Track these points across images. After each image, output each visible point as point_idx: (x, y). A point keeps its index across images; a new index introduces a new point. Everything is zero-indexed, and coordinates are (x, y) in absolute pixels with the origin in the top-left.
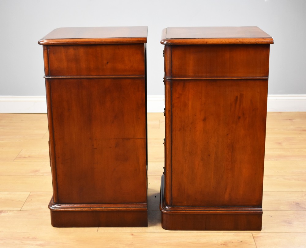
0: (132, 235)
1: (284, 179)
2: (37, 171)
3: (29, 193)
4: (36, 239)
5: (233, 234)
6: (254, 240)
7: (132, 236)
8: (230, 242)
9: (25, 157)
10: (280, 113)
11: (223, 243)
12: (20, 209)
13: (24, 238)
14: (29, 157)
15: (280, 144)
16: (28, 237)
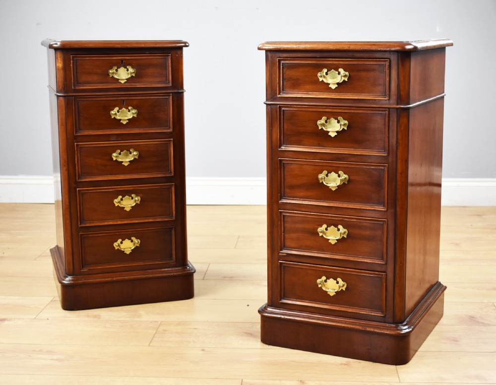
3: (52, 298)
7: (201, 352)
15: (458, 245)
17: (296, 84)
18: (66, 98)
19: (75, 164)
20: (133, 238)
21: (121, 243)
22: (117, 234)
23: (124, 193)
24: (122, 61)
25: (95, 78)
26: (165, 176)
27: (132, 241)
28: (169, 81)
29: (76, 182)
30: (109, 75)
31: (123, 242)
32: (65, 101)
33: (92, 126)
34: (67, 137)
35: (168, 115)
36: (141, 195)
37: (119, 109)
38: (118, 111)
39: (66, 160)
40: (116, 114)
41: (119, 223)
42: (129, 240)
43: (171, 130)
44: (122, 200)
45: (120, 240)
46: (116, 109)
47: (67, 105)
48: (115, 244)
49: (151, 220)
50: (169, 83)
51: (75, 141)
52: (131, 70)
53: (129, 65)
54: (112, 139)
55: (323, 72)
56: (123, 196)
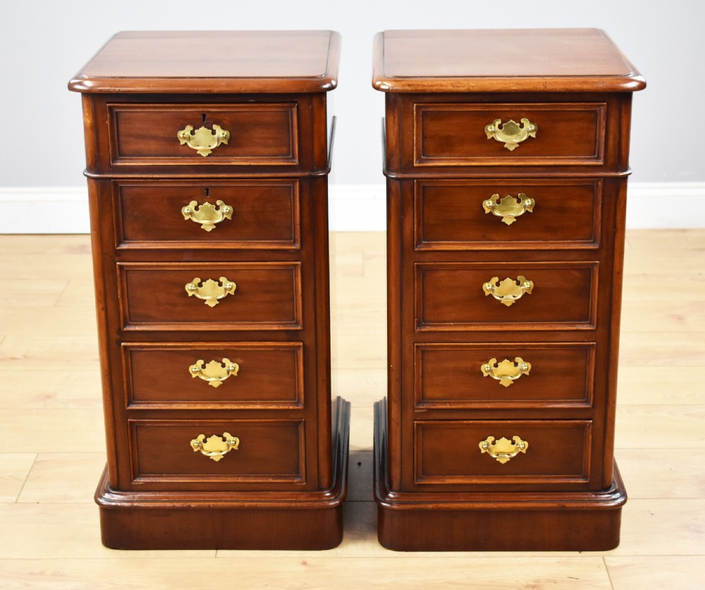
0: (305, 563)
1: (687, 415)
2: (48, 397)
3: (34, 456)
4: (61, 575)
5: (558, 559)
6: (608, 574)
7: (303, 568)
8: (548, 581)
9: (13, 359)
10: (684, 231)
11: (532, 583)
12: (14, 499)
13: (31, 574)
14: (25, 357)
15: (680, 318)
16: (42, 573)
17: (446, 145)
18: (99, 181)
19: (118, 299)
20: (226, 435)
21: (205, 441)
22: (197, 425)
23: (208, 356)
24: (204, 116)
25: (153, 146)
26: (284, 328)
27: (224, 440)
28: (293, 154)
29: (120, 332)
30: (179, 141)
31: (208, 439)
32: (97, 187)
33: (149, 234)
34: (102, 250)
35: (292, 216)
36: (241, 361)
37: (199, 204)
38: (197, 208)
39: (102, 292)
40: (191, 214)
41: (199, 407)
42: (219, 436)
43: (297, 246)
44: (204, 367)
45: (201, 437)
46: (193, 204)
47: (102, 194)
48: (193, 443)
49: (258, 407)
50: (293, 158)
51: (117, 259)
52: (220, 133)
53: (217, 123)
54: (185, 259)
55: (494, 125)
56: (207, 361)
